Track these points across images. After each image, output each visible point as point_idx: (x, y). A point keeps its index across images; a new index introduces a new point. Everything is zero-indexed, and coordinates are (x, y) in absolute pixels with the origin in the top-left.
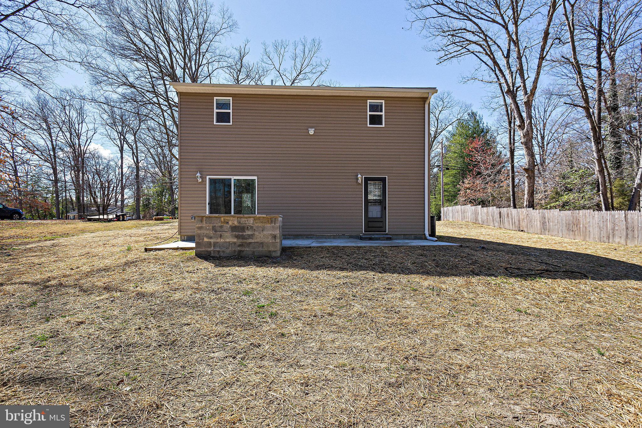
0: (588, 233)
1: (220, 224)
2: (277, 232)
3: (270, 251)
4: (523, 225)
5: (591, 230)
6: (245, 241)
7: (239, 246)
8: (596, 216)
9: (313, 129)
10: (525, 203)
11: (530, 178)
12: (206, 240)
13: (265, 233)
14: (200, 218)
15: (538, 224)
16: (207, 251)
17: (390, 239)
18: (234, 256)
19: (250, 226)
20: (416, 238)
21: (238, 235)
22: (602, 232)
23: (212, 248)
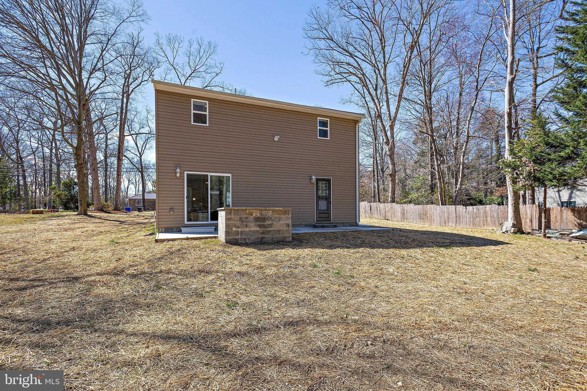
0: (432, 220)
1: (245, 216)
2: (290, 222)
3: (285, 237)
4: (389, 215)
5: (435, 218)
6: (266, 229)
7: (261, 233)
8: (438, 209)
9: (279, 137)
10: (390, 199)
11: (393, 181)
12: (234, 229)
13: (281, 222)
14: (229, 211)
15: (399, 214)
16: (235, 239)
17: (335, 226)
18: (257, 242)
19: (269, 217)
20: (350, 226)
21: (260, 224)
22: (442, 219)
23: (240, 236)
